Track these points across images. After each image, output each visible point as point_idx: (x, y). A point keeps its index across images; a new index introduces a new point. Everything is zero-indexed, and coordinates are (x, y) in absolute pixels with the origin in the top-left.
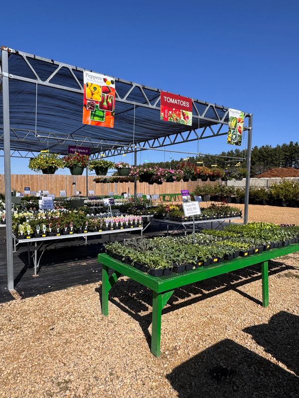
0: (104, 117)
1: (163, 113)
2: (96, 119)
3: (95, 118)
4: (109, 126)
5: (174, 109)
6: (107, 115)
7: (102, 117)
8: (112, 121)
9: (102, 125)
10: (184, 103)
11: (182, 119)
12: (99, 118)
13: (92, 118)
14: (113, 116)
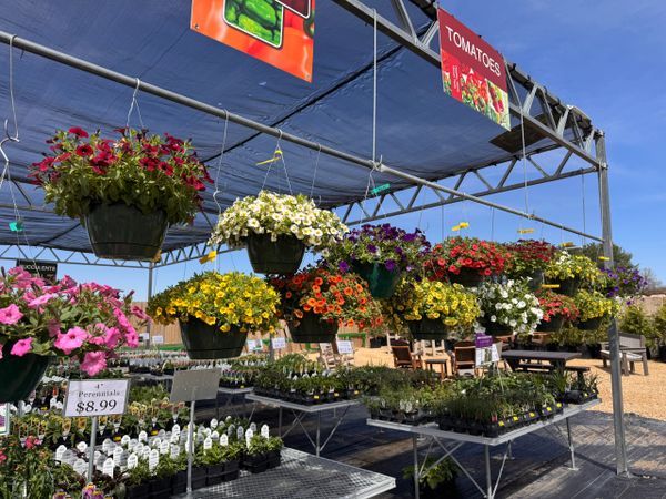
0: (277, 27)
1: (448, 74)
2: (249, 26)
3: (244, 19)
4: (296, 68)
5: (471, 72)
6: (289, 23)
7: (272, 27)
8: (307, 54)
9: (272, 58)
10: (490, 63)
11: (491, 104)
12: (260, 28)
13: (232, 15)
14: (308, 33)
